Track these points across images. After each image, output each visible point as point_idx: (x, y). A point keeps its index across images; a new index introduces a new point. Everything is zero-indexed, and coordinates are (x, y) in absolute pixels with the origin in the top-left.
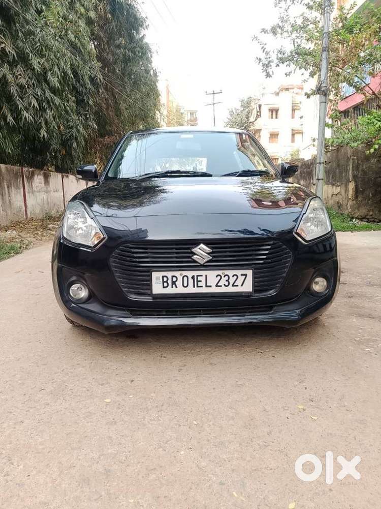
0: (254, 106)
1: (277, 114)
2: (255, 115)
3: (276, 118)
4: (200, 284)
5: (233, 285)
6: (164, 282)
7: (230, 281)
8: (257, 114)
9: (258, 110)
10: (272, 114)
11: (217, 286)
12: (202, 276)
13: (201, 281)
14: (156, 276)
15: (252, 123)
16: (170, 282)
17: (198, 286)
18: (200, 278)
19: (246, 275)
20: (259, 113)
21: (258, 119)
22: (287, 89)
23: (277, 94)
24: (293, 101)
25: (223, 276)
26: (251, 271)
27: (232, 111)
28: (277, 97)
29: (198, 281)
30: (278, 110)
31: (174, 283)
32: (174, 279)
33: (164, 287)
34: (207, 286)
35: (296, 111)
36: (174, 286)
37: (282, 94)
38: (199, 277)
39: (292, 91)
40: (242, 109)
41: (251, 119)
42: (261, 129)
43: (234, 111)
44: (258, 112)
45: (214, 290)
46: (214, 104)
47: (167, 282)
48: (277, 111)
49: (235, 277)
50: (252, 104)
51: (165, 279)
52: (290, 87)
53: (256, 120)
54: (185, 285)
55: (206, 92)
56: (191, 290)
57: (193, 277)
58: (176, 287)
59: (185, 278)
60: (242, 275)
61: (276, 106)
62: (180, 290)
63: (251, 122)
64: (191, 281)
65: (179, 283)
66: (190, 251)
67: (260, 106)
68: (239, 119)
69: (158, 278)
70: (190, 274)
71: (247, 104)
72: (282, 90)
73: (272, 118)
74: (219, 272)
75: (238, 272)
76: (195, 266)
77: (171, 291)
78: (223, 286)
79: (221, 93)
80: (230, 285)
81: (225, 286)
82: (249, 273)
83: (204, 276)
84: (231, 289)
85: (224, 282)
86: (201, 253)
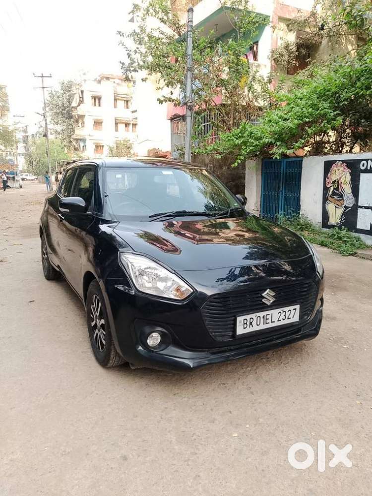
0: (76, 91)
1: (99, 102)
2: (78, 101)
3: (99, 105)
4: (268, 321)
5: (288, 318)
6: (244, 324)
7: (286, 315)
8: (80, 100)
9: (81, 96)
10: (95, 102)
11: (278, 321)
12: (269, 315)
13: (268, 319)
14: (240, 320)
15: (76, 108)
16: (248, 323)
17: (266, 323)
18: (268, 317)
19: (295, 309)
20: (81, 99)
21: (82, 105)
22: (108, 78)
23: (99, 82)
24: (114, 91)
25: (282, 312)
26: (299, 306)
27: (52, 93)
28: (99, 85)
29: (267, 319)
30: (101, 98)
31: (251, 323)
32: (252, 320)
33: (244, 328)
34: (272, 322)
35: (118, 101)
36: (251, 326)
37: (104, 82)
39: (113, 80)
40: (63, 92)
41: (74, 104)
42: (84, 116)
43: (54, 93)
44: (80, 98)
45: (277, 324)
46: (43, 88)
47: (246, 324)
48: (100, 99)
49: (290, 311)
50: (74, 88)
52: (110, 76)
53: (79, 105)
54: (258, 324)
55: (34, 74)
56: (262, 327)
57: (264, 317)
59: (259, 318)
60: (294, 309)
61: (98, 94)
62: (255, 328)
63: (73, 107)
64: (262, 320)
65: (254, 323)
66: (260, 295)
67: (82, 92)
68: (60, 103)
69: (240, 322)
70: (261, 314)
71: (67, 88)
72: (102, 78)
73: (95, 105)
74: (280, 310)
75: (291, 308)
76: (264, 307)
77: (249, 330)
78: (282, 320)
79: (51, 77)
80: (287, 318)
81: (283, 320)
82: (298, 307)
83: (270, 315)
84: (287, 322)
85: (282, 317)
86: (268, 296)
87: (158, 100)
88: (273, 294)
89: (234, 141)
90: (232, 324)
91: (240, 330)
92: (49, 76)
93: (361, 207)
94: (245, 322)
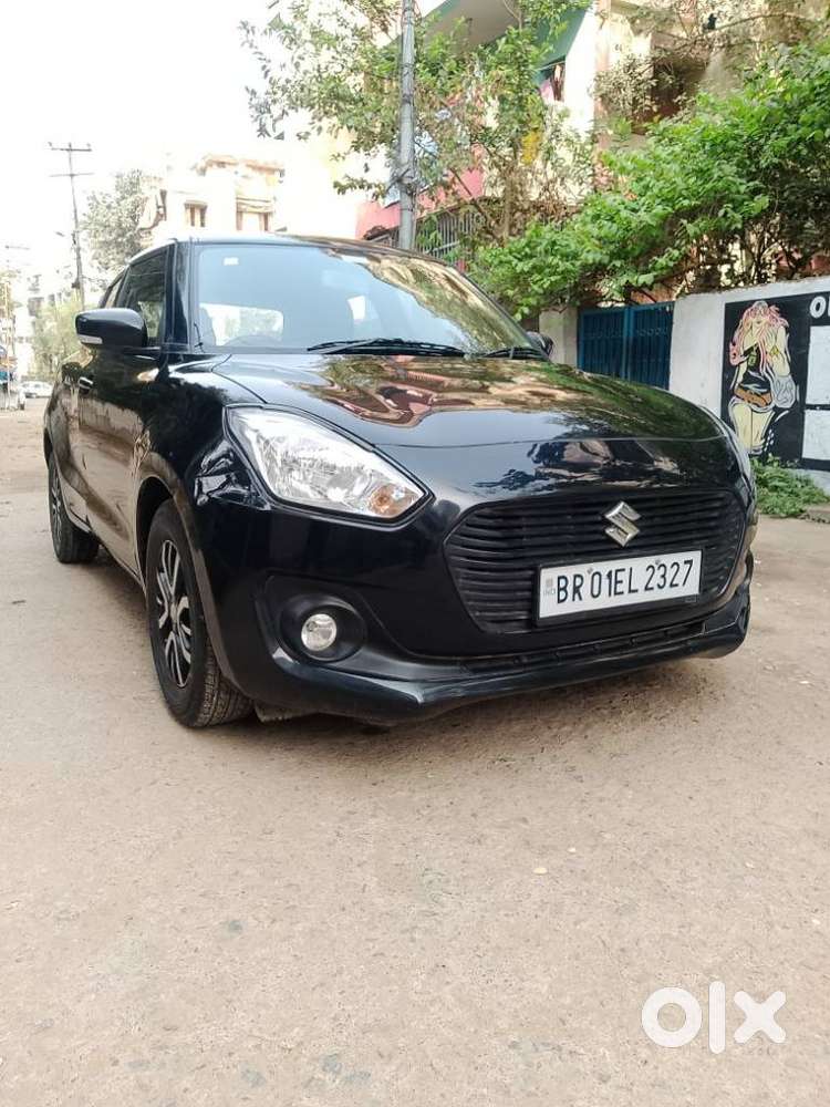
0: (149, 192)
1: (202, 218)
2: (154, 216)
3: (203, 225)
4: (620, 588)
5: (672, 585)
6: (559, 590)
7: (667, 576)
8: (158, 212)
9: (160, 204)
10: (193, 217)
11: (646, 589)
12: (623, 570)
13: (621, 582)
14: (548, 576)
15: (148, 231)
16: (570, 589)
17: (616, 593)
18: (621, 576)
19: (690, 562)
20: (161, 210)
21: (161, 223)
22: (222, 164)
23: (203, 171)
24: (237, 193)
25: (656, 567)
26: (699, 553)
27: (94, 198)
28: (202, 177)
29: (617, 582)
30: (206, 207)
31: (576, 590)
32: (578, 581)
33: (559, 601)
34: (630, 591)
35: (245, 215)
36: (577, 596)
37: (213, 171)
38: (619, 574)
39: (234, 169)
40: (119, 195)
41: (144, 222)
43: (100, 198)
44: (159, 207)
45: (643, 597)
46: (72, 175)
47: (564, 589)
48: (203, 210)
49: (676, 567)
50: (144, 187)
51: (563, 582)
52: (225, 160)
53: (155, 225)
54: (596, 593)
55: (51, 144)
56: (606, 602)
57: (609, 575)
58: (580, 598)
59: (597, 577)
60: (686, 562)
61: (199, 198)
62: (587, 604)
63: (142, 229)
64: (605, 582)
65: (585, 591)
66: (600, 518)
67: (163, 194)
68: (113, 222)
69: (549, 582)
70: (604, 567)
71: (131, 186)
72: (210, 164)
73: (193, 224)
74: (651, 560)
75: (681, 557)
76: (610, 550)
77: (571, 607)
78: (656, 588)
79: (89, 150)
80: (668, 584)
81: (660, 587)
82: (696, 556)
83: (628, 571)
84: (668, 594)
85: (657, 580)
86: (622, 521)
87: (335, 187)
88: (635, 516)
89: (514, 263)
90: (529, 590)
91: (549, 607)
92: (87, 148)
93: (813, 407)
94: (562, 585)
